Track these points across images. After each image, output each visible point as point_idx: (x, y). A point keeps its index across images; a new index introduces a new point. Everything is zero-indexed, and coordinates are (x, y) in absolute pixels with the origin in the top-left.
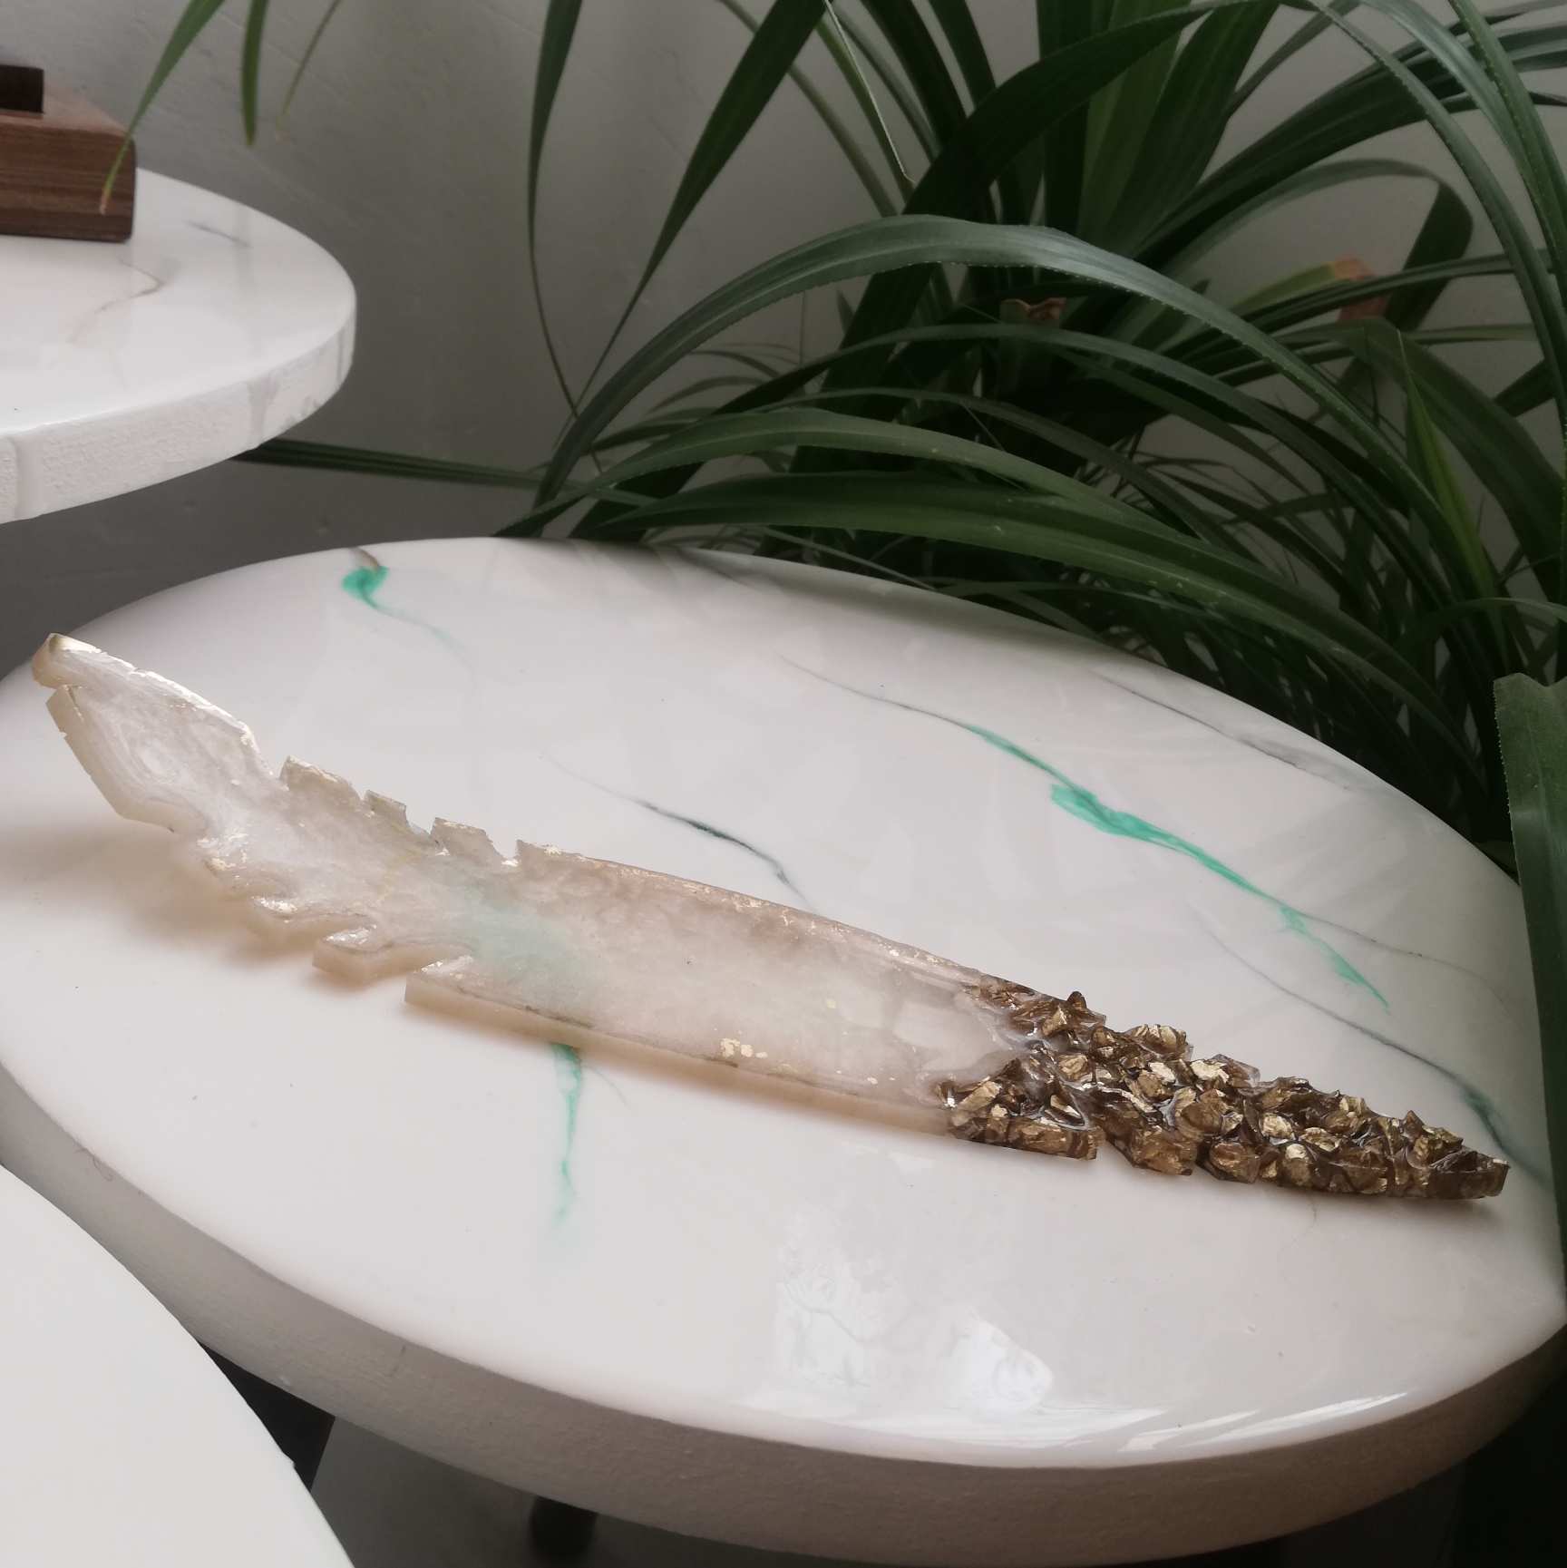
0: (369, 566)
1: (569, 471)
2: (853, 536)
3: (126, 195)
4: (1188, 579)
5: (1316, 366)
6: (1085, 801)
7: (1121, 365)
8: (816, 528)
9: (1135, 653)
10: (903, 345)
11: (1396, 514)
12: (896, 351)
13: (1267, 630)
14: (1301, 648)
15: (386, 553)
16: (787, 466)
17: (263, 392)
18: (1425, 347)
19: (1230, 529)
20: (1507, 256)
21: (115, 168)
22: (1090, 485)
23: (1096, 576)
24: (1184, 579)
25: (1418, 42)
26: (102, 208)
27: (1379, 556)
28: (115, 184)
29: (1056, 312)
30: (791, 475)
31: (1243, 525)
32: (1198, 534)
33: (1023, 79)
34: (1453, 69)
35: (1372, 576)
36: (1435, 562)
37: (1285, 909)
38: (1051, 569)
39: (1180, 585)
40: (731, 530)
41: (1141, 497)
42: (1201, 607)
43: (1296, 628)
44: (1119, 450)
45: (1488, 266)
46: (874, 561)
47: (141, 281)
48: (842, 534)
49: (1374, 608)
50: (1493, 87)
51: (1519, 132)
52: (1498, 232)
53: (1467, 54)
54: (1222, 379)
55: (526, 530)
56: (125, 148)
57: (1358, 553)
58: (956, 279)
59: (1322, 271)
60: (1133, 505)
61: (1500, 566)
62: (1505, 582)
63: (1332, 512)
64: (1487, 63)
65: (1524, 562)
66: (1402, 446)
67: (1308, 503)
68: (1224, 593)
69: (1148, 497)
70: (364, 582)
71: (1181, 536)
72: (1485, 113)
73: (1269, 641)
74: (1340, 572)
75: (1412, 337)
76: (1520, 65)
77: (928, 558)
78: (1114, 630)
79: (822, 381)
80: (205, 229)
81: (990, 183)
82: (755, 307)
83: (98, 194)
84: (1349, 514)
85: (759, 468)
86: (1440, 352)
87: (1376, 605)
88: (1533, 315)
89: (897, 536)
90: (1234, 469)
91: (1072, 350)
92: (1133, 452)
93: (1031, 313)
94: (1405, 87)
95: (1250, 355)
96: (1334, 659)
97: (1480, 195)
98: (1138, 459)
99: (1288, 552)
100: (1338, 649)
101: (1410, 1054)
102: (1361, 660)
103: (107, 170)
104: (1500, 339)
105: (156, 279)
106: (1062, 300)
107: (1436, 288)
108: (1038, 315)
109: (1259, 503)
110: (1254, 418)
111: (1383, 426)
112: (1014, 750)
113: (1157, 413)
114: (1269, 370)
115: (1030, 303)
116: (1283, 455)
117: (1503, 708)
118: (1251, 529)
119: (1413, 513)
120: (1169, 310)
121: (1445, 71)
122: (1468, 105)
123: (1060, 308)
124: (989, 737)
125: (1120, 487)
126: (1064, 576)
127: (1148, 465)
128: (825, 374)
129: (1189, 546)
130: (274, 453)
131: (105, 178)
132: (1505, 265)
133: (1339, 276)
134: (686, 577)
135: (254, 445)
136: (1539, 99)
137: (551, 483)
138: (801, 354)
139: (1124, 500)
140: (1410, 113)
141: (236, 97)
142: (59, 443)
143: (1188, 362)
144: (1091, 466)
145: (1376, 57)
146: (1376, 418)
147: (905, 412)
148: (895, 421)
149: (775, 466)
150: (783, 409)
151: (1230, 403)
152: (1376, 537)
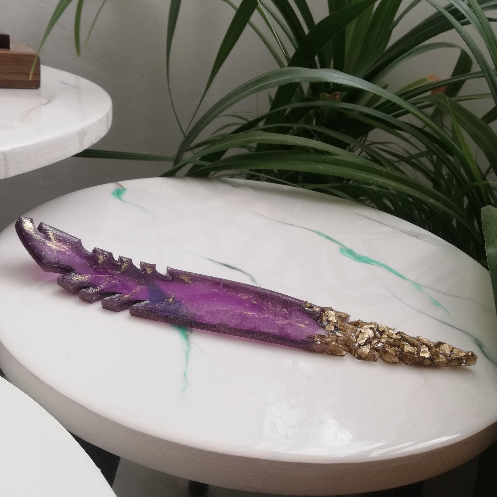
0: (120, 188)
1: (183, 155)
2: (276, 172)
3: (38, 74)
4: (382, 180)
5: (422, 110)
6: (350, 252)
7: (360, 113)
8: (265, 170)
9: (368, 205)
10: (289, 110)
11: (450, 157)
12: (287, 112)
13: (409, 195)
14: (420, 201)
15: (126, 184)
16: (254, 150)
17: (82, 134)
18: (457, 102)
19: (397, 164)
20: (482, 72)
21: (34, 66)
22: (351, 152)
23: (355, 181)
24: (381, 180)
25: (451, 3)
26: (30, 79)
27: (445, 171)
28: (34, 71)
29: (337, 97)
30: (255, 153)
31: (401, 162)
32: (386, 166)
33: (324, 22)
34: (463, 12)
35: (443, 177)
36: (462, 171)
37: (415, 284)
38: (340, 179)
39: (379, 182)
40: (238, 172)
41: (368, 155)
42: (388, 189)
43: (418, 195)
44: (361, 140)
45: (477, 75)
46: (283, 180)
47: (44, 101)
48: (272, 171)
49: (444, 187)
50: (475, 16)
51: (484, 30)
52: (479, 63)
53: (467, 6)
54: (393, 116)
55: (170, 174)
56: (36, 59)
57: (438, 170)
58: (306, 87)
59: (424, 80)
60: (365, 158)
61: (484, 171)
62: (486, 176)
63: (429, 157)
64: (473, 8)
65: (492, 170)
66: (450, 134)
67: (421, 155)
68: (394, 184)
69: (370, 155)
70: (118, 193)
71: (379, 166)
72: (473, 25)
73: (410, 199)
74: (432, 176)
75: (453, 99)
76: (484, 9)
77: (300, 178)
78: (361, 198)
79: (264, 122)
80: (64, 83)
81: (315, 56)
82: (239, 100)
83: (29, 74)
84: (435, 157)
85: (245, 151)
86: (463, 104)
87: (444, 186)
88: (491, 90)
89: (290, 171)
90: (397, 145)
91: (342, 108)
92: (365, 141)
93: (330, 97)
94: (447, 18)
95: (400, 108)
96: (430, 204)
97: (472, 51)
98: (367, 143)
99: (415, 170)
100: (432, 201)
101: (456, 328)
102: (439, 204)
103: (31, 66)
104: (482, 98)
105: (48, 100)
106: (339, 93)
107: (461, 83)
108: (332, 98)
109: (406, 155)
110: (402, 127)
111: (445, 129)
112: (328, 237)
113: (372, 128)
114: (407, 112)
115: (329, 94)
116: (413, 140)
117: (483, 216)
118: (404, 164)
119: (455, 156)
120: (375, 95)
121: (460, 12)
122: (468, 23)
123: (339, 95)
124: (319, 233)
125: (361, 152)
126: (344, 182)
127: (370, 145)
128: (264, 120)
129: (382, 170)
130: (87, 154)
131: (31, 69)
132: (482, 75)
133: (430, 81)
134: (222, 187)
135: (80, 151)
136: (490, 20)
137: (177, 160)
138: (257, 114)
139: (363, 157)
140: (449, 26)
141: (73, 41)
142: (17, 153)
143: (381, 111)
144: (352, 146)
145: (437, 9)
146: (442, 126)
147: (291, 131)
148: (288, 134)
149: (250, 151)
150: (252, 132)
151: (394, 123)
152: (444, 165)
